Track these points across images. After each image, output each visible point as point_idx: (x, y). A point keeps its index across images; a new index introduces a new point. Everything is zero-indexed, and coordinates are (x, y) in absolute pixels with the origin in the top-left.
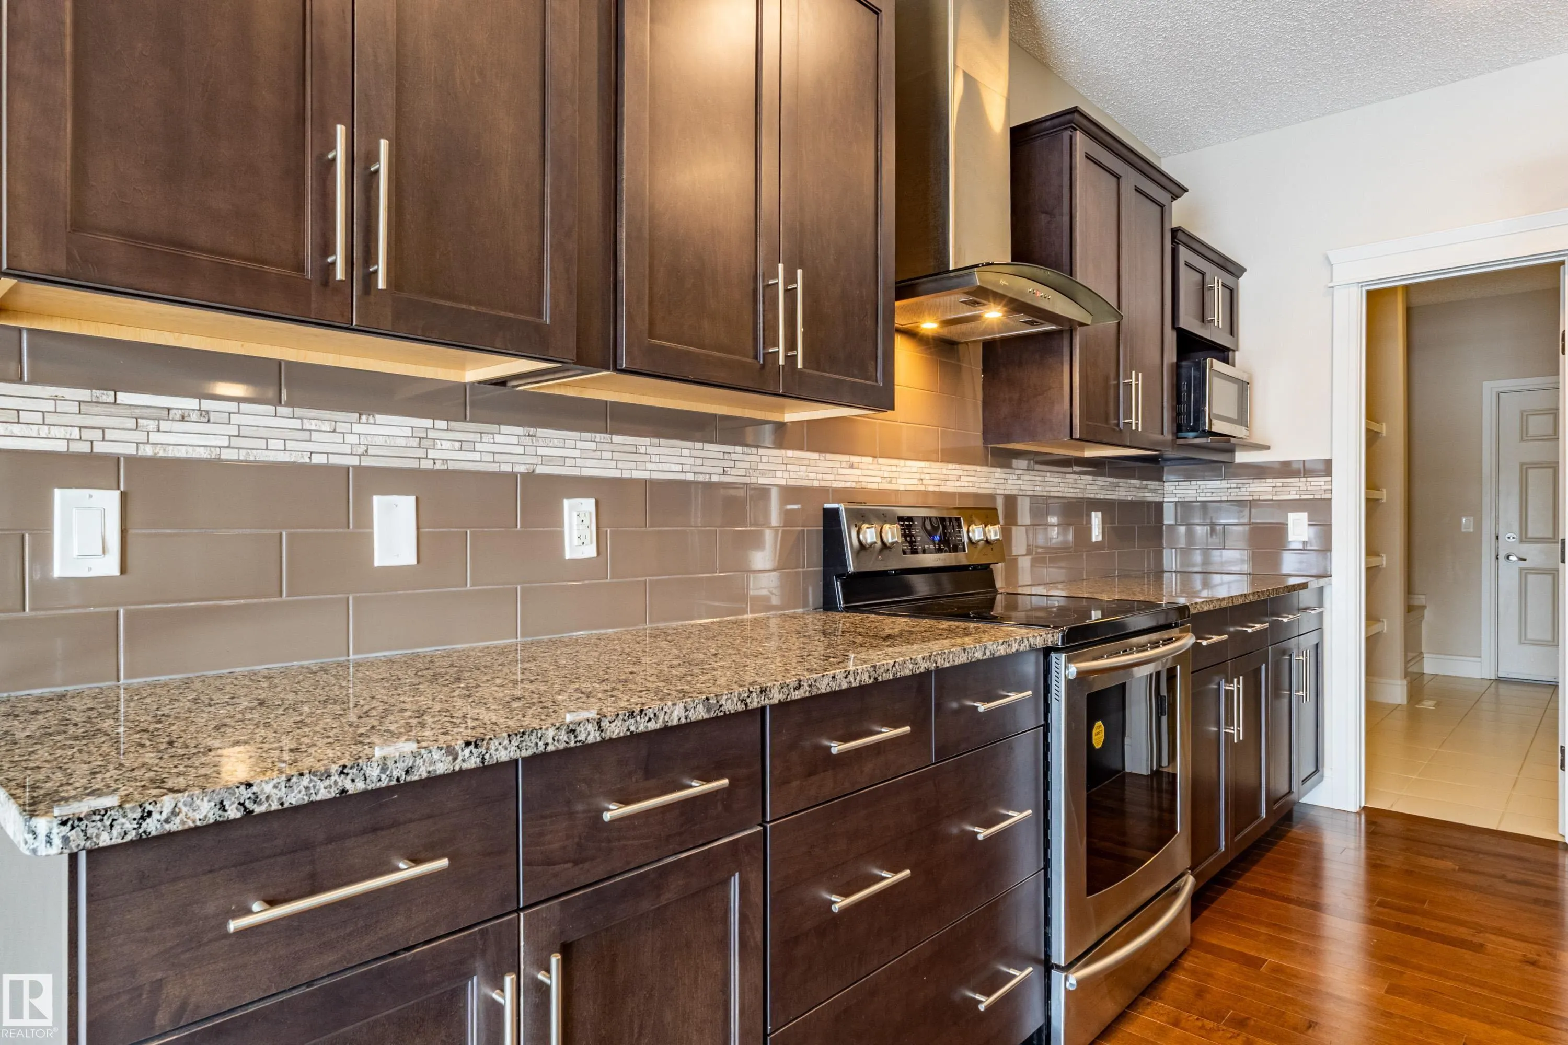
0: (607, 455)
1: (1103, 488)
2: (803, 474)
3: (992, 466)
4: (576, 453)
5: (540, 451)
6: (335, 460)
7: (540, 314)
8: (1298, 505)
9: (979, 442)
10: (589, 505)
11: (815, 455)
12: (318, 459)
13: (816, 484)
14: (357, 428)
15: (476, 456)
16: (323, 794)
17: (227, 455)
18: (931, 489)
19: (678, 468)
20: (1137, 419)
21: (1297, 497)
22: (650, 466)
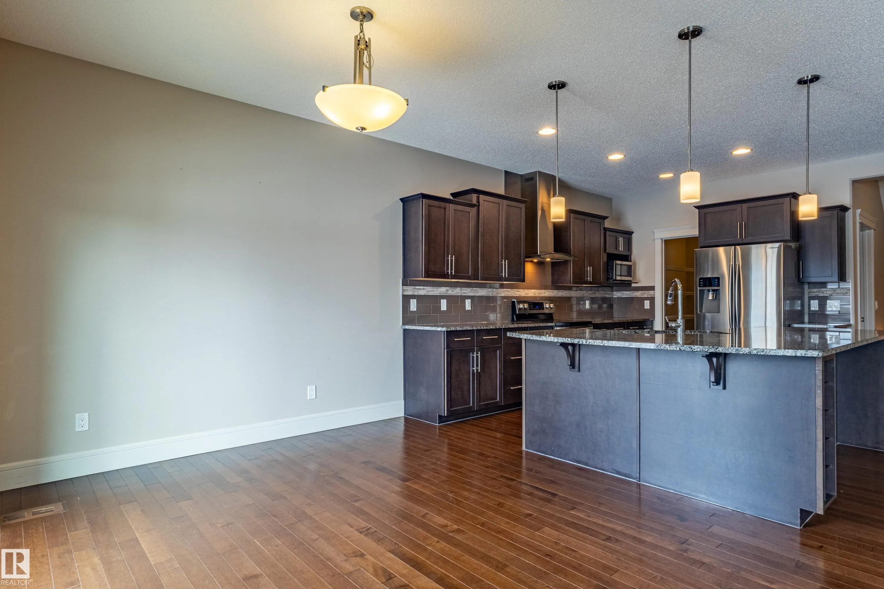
0: (472, 292)
1: (590, 294)
2: (508, 294)
3: (554, 290)
4: (468, 292)
5: (463, 292)
6: (437, 294)
7: (469, 274)
8: (647, 299)
9: (551, 284)
10: (470, 300)
11: (510, 290)
12: (435, 294)
13: (510, 295)
14: (440, 289)
15: (454, 293)
16: (461, 330)
17: (426, 294)
18: (537, 296)
19: (484, 293)
20: (590, 278)
21: (647, 296)
22: (479, 293)
